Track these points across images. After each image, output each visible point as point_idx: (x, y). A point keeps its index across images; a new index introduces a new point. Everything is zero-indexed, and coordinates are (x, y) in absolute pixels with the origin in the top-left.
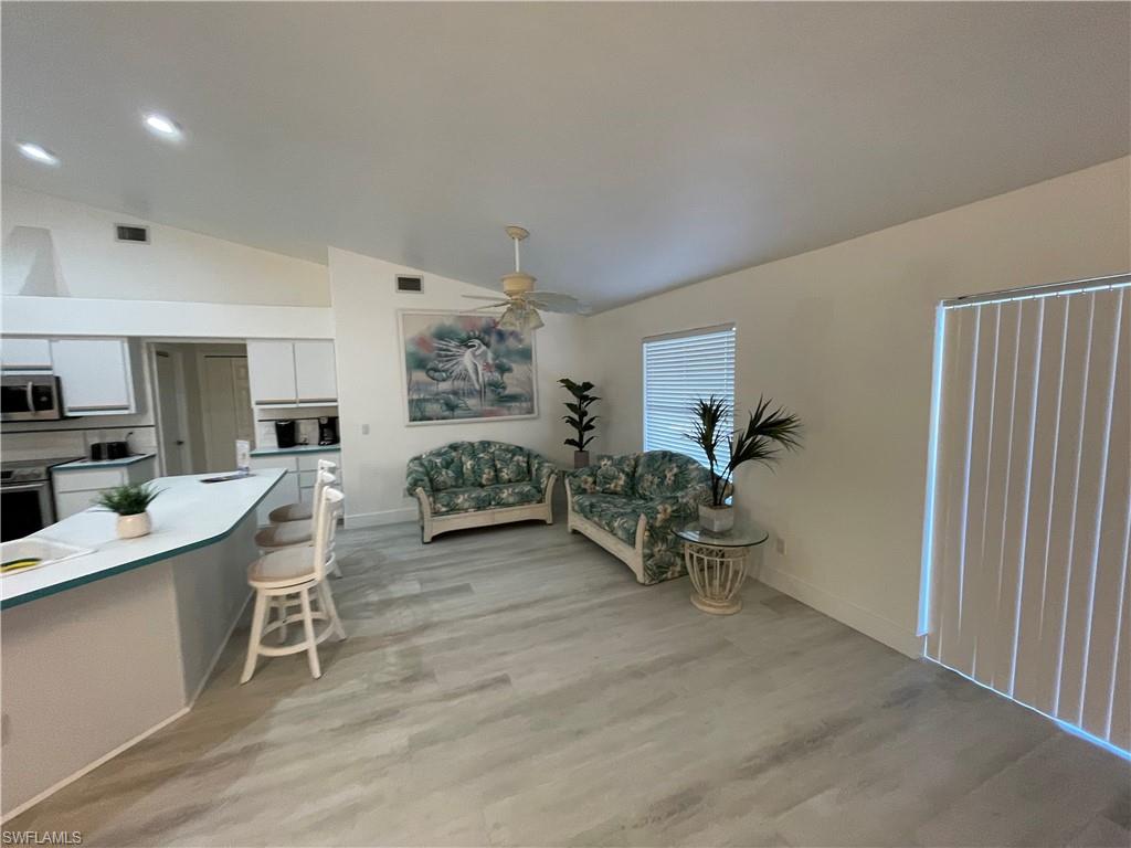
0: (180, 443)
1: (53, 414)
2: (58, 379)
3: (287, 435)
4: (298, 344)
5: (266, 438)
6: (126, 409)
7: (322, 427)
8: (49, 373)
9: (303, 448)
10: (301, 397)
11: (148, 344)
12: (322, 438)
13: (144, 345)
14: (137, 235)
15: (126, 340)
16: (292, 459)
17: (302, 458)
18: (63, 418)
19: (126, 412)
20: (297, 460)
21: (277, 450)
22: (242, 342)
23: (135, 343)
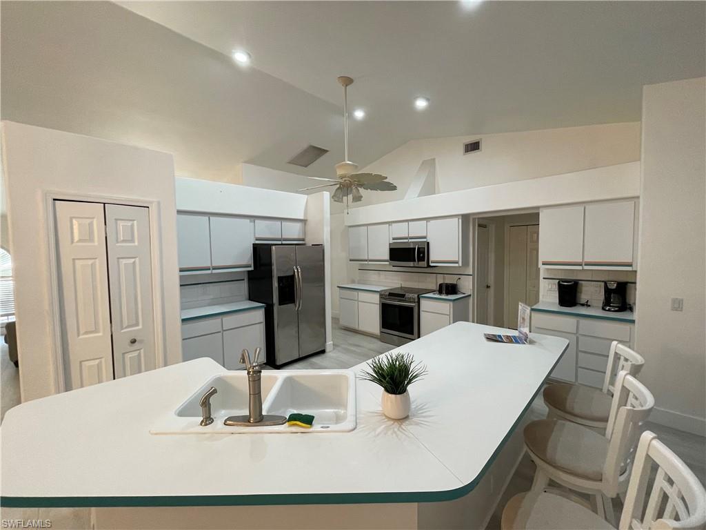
0: (488, 287)
1: (424, 264)
2: (428, 243)
3: (569, 294)
4: (589, 207)
5: (548, 295)
6: (457, 263)
7: (608, 292)
8: (425, 240)
9: (583, 311)
10: (587, 260)
11: (474, 219)
12: (607, 302)
13: (471, 220)
14: (474, 147)
15: (460, 217)
16: (572, 321)
17: (583, 322)
18: (429, 266)
19: (457, 265)
20: (578, 322)
21: (557, 308)
22: (536, 211)
23: (465, 218)
